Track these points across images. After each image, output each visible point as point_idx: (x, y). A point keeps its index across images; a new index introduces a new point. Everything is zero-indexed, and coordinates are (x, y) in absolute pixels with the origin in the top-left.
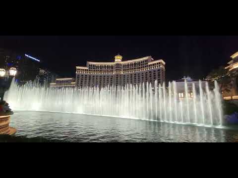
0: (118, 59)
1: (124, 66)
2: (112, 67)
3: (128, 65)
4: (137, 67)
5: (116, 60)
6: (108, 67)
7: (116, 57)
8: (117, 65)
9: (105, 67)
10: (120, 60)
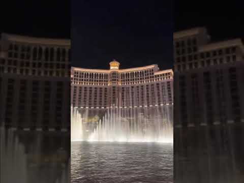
0: (114, 66)
1: (123, 75)
2: (106, 76)
3: (127, 75)
4: (139, 78)
5: (112, 68)
6: (101, 75)
7: (111, 64)
8: (114, 73)
9: (96, 75)
10: (117, 68)
